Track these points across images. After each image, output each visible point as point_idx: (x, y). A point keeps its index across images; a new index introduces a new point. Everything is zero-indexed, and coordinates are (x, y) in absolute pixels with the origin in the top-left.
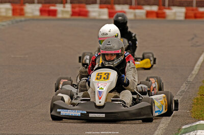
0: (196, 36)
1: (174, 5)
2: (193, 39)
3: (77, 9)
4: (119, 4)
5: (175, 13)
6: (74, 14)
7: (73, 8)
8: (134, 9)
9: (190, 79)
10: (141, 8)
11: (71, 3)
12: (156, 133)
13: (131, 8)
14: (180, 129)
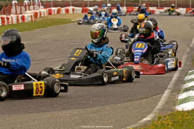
0: (192, 23)
1: (180, 7)
2: (191, 24)
3: (129, 9)
4: (151, 7)
5: (181, 11)
6: (128, 11)
7: (127, 8)
8: (159, 9)
9: (191, 46)
10: (163, 9)
11: (126, 6)
12: (175, 75)
13: (157, 9)
14: (187, 73)
